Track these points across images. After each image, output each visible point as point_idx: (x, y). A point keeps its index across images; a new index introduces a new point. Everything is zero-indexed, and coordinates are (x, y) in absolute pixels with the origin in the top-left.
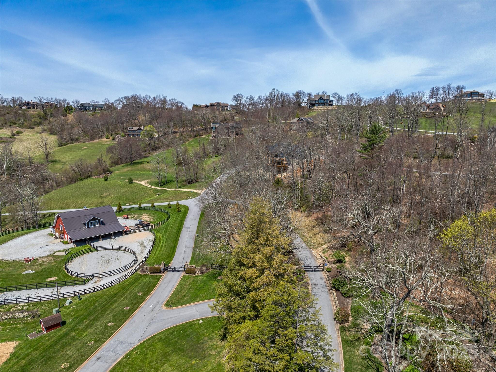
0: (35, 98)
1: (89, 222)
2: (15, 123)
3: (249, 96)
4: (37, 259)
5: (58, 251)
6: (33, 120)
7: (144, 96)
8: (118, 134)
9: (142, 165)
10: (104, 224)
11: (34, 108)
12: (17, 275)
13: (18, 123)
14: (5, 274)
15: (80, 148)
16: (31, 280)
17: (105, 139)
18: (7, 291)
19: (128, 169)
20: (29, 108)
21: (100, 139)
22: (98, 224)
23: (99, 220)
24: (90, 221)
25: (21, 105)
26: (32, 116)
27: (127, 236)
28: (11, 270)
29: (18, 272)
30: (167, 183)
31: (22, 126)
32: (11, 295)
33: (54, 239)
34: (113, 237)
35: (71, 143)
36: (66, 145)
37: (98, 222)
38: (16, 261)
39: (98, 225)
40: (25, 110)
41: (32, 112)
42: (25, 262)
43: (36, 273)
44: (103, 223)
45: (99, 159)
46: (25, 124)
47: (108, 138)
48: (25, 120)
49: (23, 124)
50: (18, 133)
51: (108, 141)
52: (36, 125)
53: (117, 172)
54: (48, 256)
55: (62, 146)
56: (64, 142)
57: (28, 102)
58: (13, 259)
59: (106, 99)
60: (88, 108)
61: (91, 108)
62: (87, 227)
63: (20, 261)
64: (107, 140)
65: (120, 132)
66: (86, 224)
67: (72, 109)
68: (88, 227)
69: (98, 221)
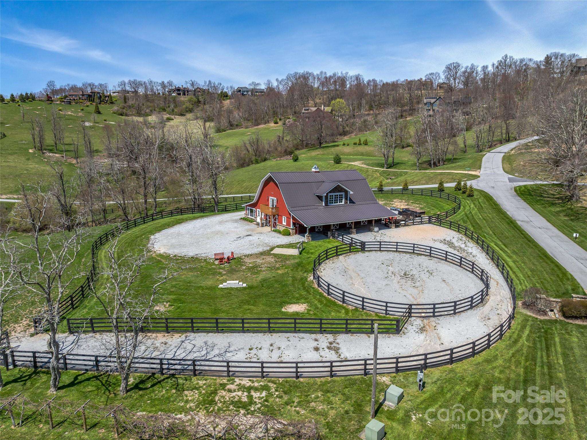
0: (186, 82)
1: (329, 194)
2: (164, 110)
3: (470, 66)
4: (240, 258)
5: (278, 246)
6: (184, 106)
7: (319, 73)
8: (289, 118)
9: (336, 148)
10: (354, 203)
11: (184, 94)
12: (207, 289)
13: (168, 109)
14: (181, 283)
15: (243, 134)
16: (246, 307)
17: (272, 124)
18: (193, 331)
19: (318, 153)
20: (179, 94)
21: (267, 124)
22: (343, 201)
23: (346, 192)
24: (330, 192)
25: (170, 92)
26: (183, 103)
27: (398, 229)
28: (192, 276)
29: (209, 283)
30: (394, 165)
31: (172, 112)
32: (206, 343)
33: (256, 226)
34: (376, 229)
35: (230, 129)
36: (225, 131)
37: (344, 196)
38: (197, 258)
39: (343, 203)
40: (175, 97)
41: (182, 98)
42: (217, 262)
43: (250, 287)
44: (352, 202)
45: (279, 136)
46: (175, 110)
47: (276, 123)
48: (176, 106)
49: (173, 110)
50: (169, 119)
51: (277, 127)
52: (187, 111)
53: (303, 155)
54: (262, 254)
55: (220, 132)
56: (222, 128)
57: (178, 87)
58: (191, 254)
59: (268, 81)
60: (246, 93)
61: (250, 93)
62: (324, 205)
63: (205, 260)
64: (276, 125)
65: (291, 117)
66: (324, 199)
67: (227, 96)
68: (326, 205)
69: (343, 193)
